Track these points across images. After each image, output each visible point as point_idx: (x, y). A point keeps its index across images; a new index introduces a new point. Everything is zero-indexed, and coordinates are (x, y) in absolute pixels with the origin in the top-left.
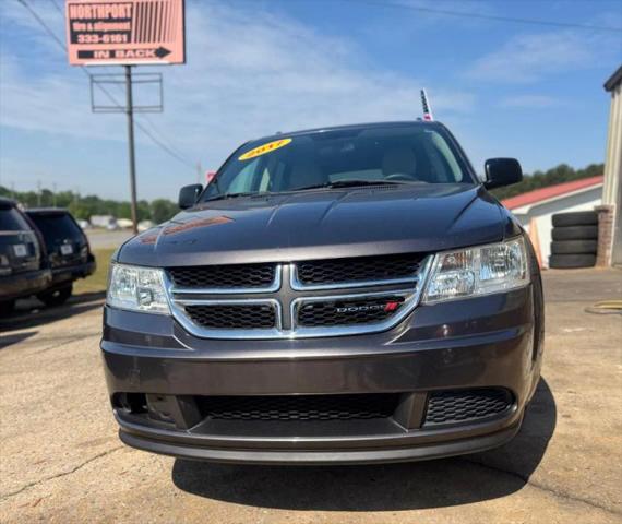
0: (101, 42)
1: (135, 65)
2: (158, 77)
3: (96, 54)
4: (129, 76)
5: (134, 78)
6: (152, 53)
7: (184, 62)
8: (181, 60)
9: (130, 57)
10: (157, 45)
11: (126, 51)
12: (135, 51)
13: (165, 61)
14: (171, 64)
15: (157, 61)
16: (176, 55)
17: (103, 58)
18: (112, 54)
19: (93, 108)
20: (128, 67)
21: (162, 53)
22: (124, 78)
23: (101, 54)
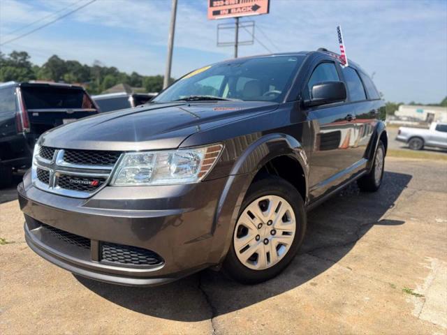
0: (224, 5)
1: (241, 17)
2: (252, 23)
3: (221, 12)
4: (237, 24)
5: (239, 25)
6: (250, 9)
7: (268, 11)
8: (266, 11)
9: (239, 12)
10: (253, 4)
11: (236, 9)
12: (241, 8)
13: (257, 13)
14: (261, 14)
15: (253, 13)
16: (263, 9)
17: (225, 14)
18: (230, 11)
19: (218, 43)
20: (237, 18)
21: (255, 8)
22: (235, 25)
23: (224, 11)
